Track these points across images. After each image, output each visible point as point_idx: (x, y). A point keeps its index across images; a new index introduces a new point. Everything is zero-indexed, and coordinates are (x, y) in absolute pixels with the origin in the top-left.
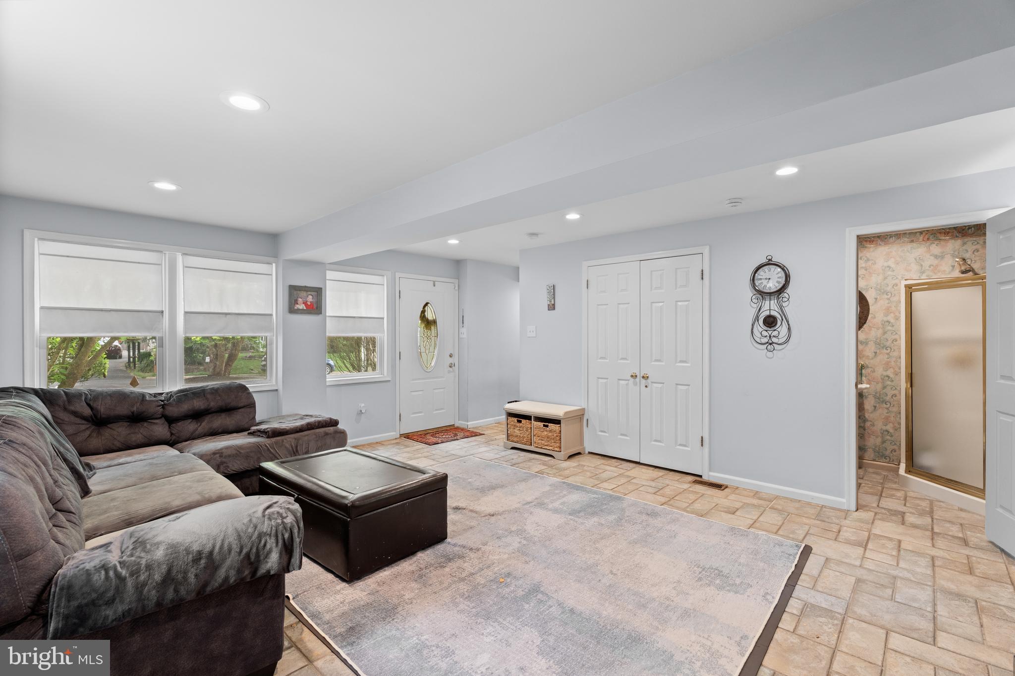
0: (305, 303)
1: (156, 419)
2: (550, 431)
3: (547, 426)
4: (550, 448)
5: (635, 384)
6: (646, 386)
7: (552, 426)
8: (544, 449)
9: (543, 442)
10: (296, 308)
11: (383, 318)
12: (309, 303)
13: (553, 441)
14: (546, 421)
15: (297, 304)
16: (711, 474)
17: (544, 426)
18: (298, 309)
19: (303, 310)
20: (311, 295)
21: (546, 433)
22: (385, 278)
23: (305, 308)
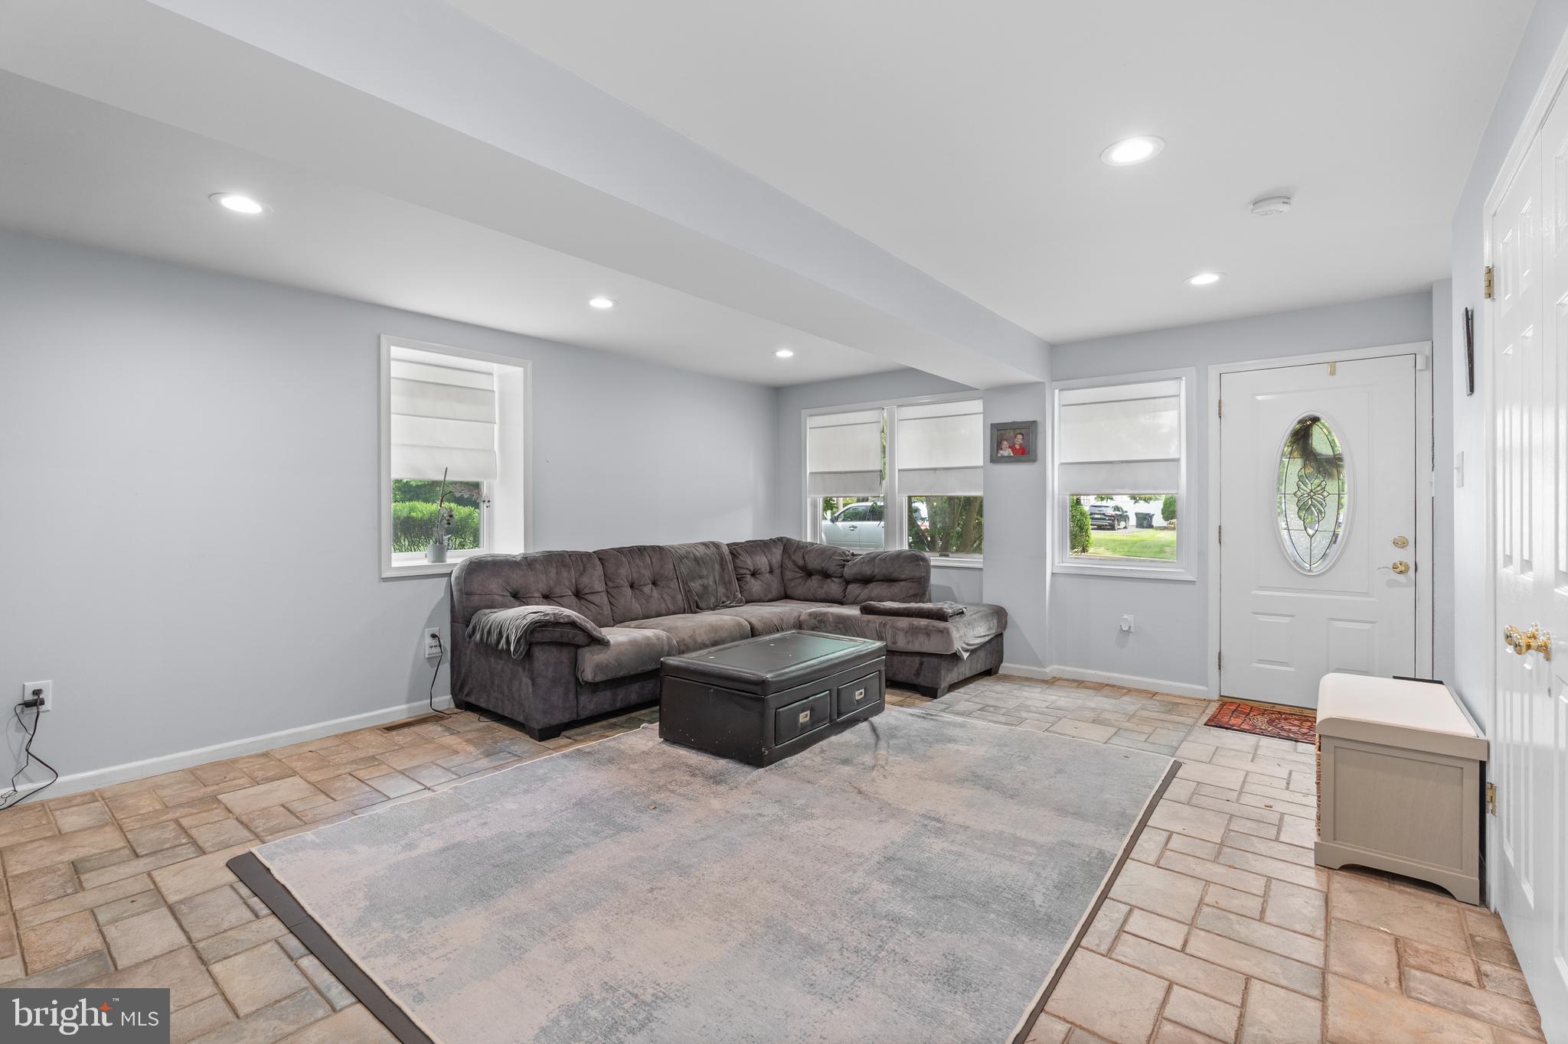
0: (1012, 447)
1: (836, 577)
10: (999, 455)
11: (1177, 460)
12: (1017, 447)
15: (1001, 449)
18: (1003, 457)
19: (1009, 457)
20: (1021, 434)
22: (1183, 382)
23: (1012, 454)
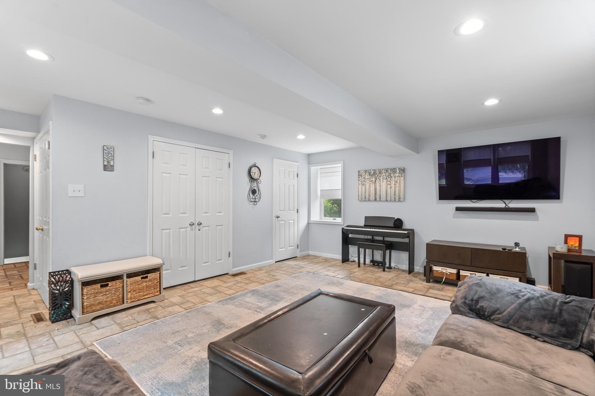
2: (150, 280)
3: (147, 277)
4: (151, 295)
5: (192, 230)
6: (199, 230)
7: (151, 276)
8: (142, 299)
9: (141, 294)
13: (153, 288)
14: (145, 273)
16: (234, 270)
17: (142, 278)
21: (145, 284)
